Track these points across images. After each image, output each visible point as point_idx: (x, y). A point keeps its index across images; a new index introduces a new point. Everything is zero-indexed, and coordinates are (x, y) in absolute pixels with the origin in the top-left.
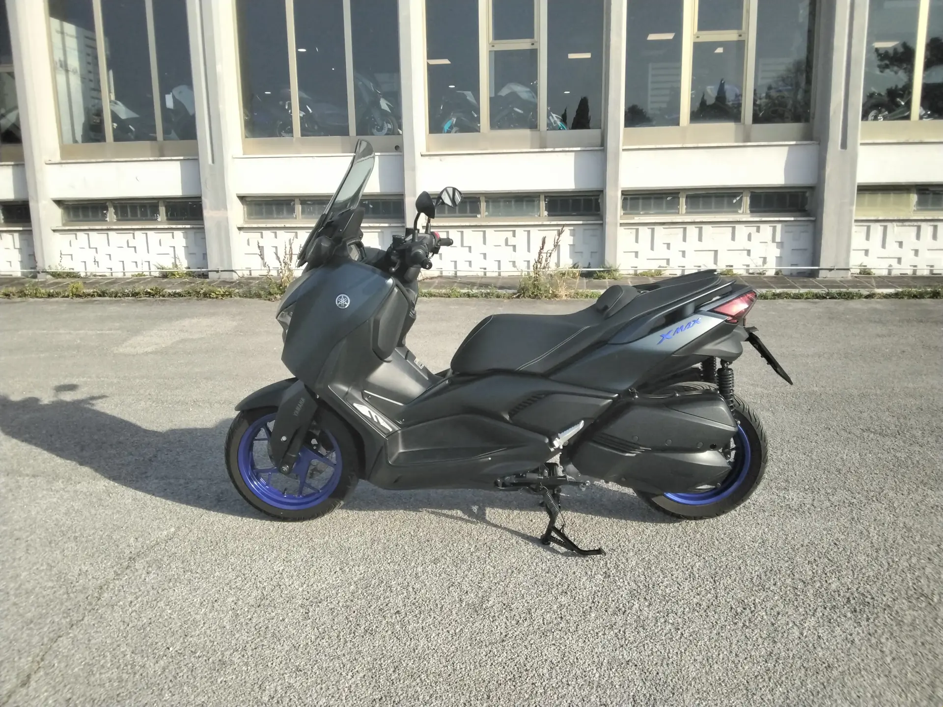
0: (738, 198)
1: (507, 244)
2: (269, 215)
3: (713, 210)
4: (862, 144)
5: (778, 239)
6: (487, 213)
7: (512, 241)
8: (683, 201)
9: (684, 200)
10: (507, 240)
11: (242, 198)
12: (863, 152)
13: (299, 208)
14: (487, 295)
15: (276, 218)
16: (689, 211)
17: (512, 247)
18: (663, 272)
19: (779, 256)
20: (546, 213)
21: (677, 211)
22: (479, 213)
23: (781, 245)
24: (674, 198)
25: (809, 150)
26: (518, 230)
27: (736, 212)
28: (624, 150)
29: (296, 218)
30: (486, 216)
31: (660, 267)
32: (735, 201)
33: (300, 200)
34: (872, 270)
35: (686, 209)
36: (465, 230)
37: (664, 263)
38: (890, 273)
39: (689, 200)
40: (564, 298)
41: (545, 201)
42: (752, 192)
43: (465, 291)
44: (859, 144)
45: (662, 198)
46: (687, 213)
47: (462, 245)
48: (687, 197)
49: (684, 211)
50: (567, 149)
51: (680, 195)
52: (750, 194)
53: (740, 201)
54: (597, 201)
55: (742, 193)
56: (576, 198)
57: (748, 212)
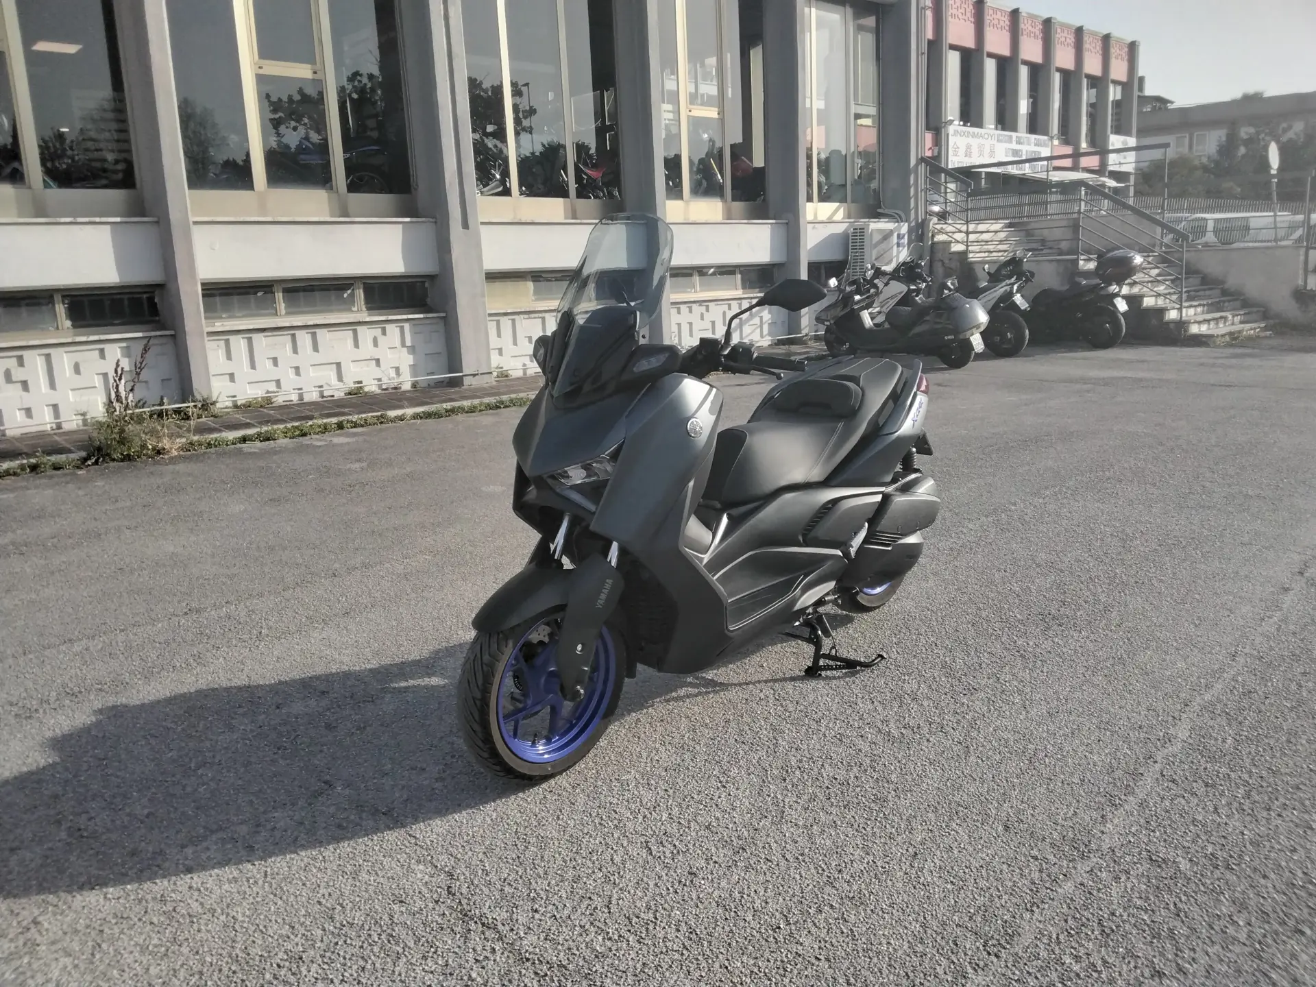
0: (349, 292)
1: (9, 379)
3: (319, 309)
4: (484, 223)
5: (408, 343)
7: (18, 374)
8: (279, 296)
9: (281, 295)
10: (8, 374)
12: (485, 232)
14: (34, 468)
16: (290, 310)
17: (19, 384)
18: (274, 400)
19: (412, 363)
20: (68, 323)
21: (273, 311)
23: (412, 350)
24: (265, 293)
25: (424, 228)
27: (350, 310)
28: (195, 223)
31: (268, 392)
32: (345, 295)
34: (509, 372)
35: (286, 307)
37: (272, 387)
38: (525, 373)
39: (285, 294)
41: (64, 304)
42: (364, 283)
44: (480, 224)
45: (249, 293)
46: (288, 313)
48: (286, 291)
49: (283, 312)
51: (275, 289)
52: (362, 286)
53: (352, 295)
54: (151, 300)
55: (352, 284)
56: (115, 297)
57: (364, 309)
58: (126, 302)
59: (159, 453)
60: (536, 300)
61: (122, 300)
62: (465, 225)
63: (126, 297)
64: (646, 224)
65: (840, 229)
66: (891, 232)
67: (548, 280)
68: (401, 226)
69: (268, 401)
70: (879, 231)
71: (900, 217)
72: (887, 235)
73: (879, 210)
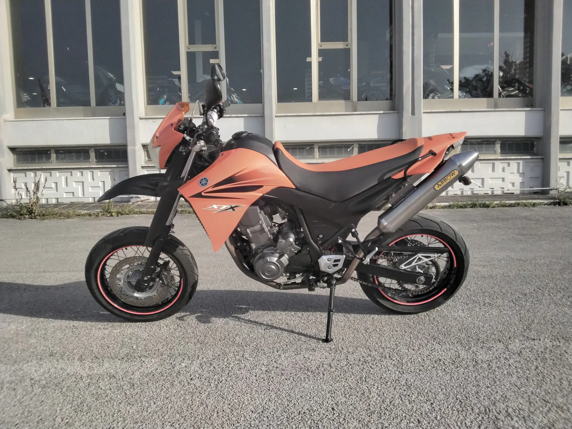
0: (351, 148)
2: (33, 161)
3: (336, 155)
4: (424, 113)
8: (316, 150)
11: (13, 149)
12: (425, 117)
13: (53, 156)
15: (37, 163)
16: (321, 156)
21: (313, 156)
24: (311, 148)
25: (393, 116)
28: (276, 116)
29: (51, 162)
32: (349, 150)
33: (55, 150)
35: (319, 155)
42: (359, 144)
44: (422, 113)
45: (303, 148)
46: (319, 157)
48: (319, 148)
49: (318, 157)
50: (239, 115)
51: (314, 146)
52: (358, 146)
53: (352, 150)
55: (353, 144)
62: (413, 113)
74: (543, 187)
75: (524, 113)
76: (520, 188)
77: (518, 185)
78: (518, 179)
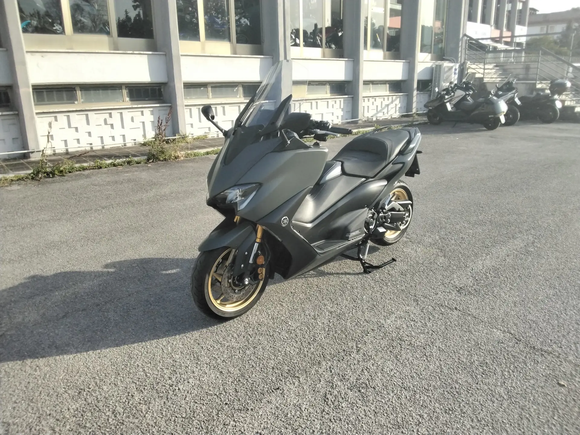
0: (236, 88)
1: (106, 123)
4: (294, 59)
6: (82, 100)
7: (110, 121)
9: (210, 89)
10: (105, 120)
14: (129, 163)
17: (110, 125)
18: (208, 136)
20: (128, 99)
21: (207, 96)
22: (77, 100)
24: (204, 88)
25: (269, 61)
26: (113, 112)
27: (236, 97)
28: (183, 55)
30: (82, 102)
31: (205, 133)
32: (235, 90)
35: (212, 95)
36: (71, 114)
37: (207, 131)
40: (182, 158)
41: (126, 89)
43: (109, 162)
44: (292, 59)
46: (212, 98)
47: (70, 126)
48: (212, 88)
49: (211, 97)
50: (142, 52)
51: (208, 86)
52: (242, 86)
53: (237, 90)
54: (160, 90)
55: (238, 85)
56: (146, 88)
57: (242, 97)
58: (150, 90)
59: (176, 158)
60: (308, 94)
61: (148, 89)
63: (150, 88)
64: (353, 61)
65: (429, 65)
66: (452, 67)
67: (313, 85)
68: (259, 59)
69: (206, 136)
70: (447, 67)
71: (454, 61)
72: (450, 68)
73: (444, 57)
74: (352, 119)
75: (344, 62)
76: (342, 120)
77: (340, 117)
78: (340, 113)
